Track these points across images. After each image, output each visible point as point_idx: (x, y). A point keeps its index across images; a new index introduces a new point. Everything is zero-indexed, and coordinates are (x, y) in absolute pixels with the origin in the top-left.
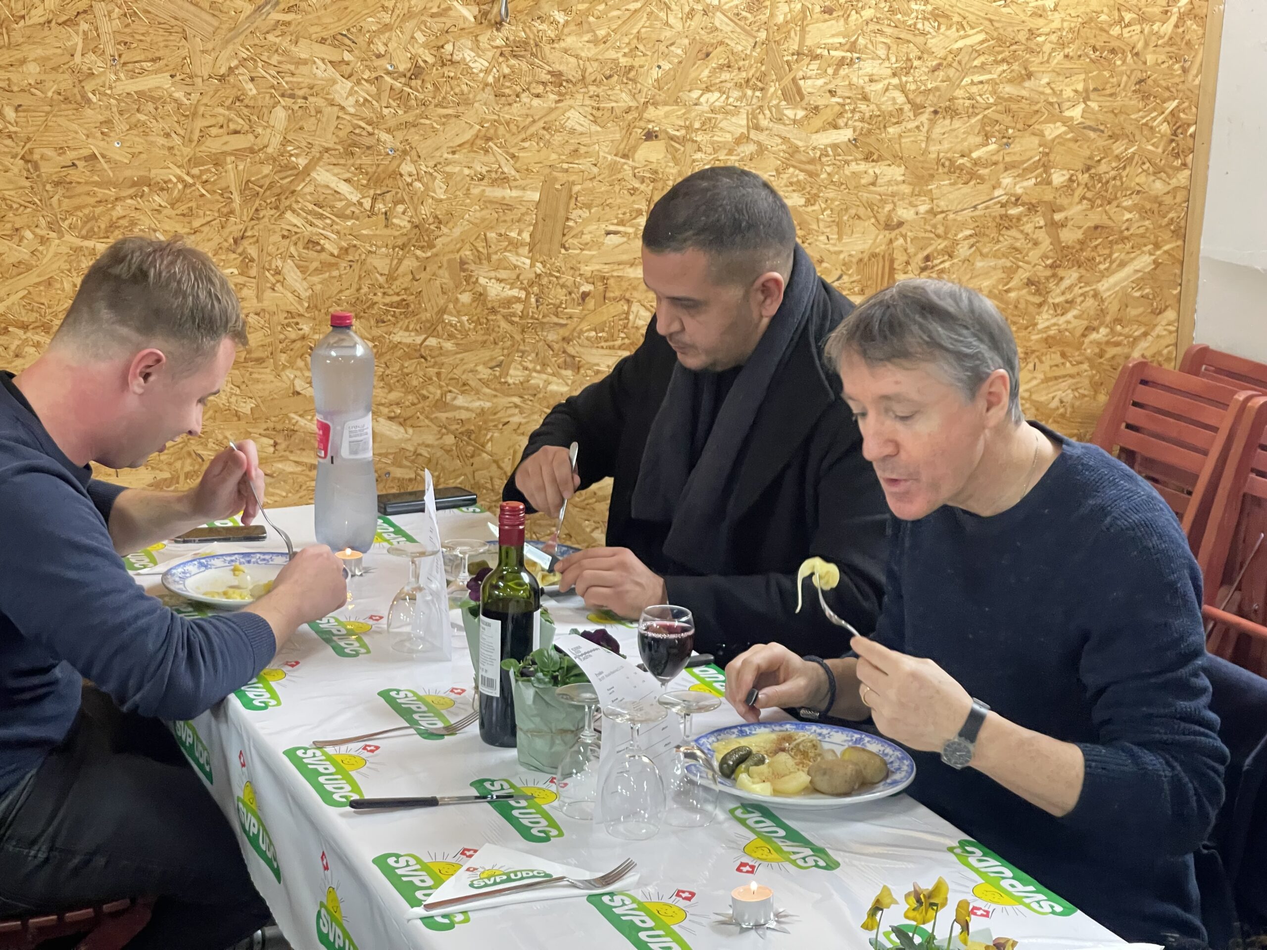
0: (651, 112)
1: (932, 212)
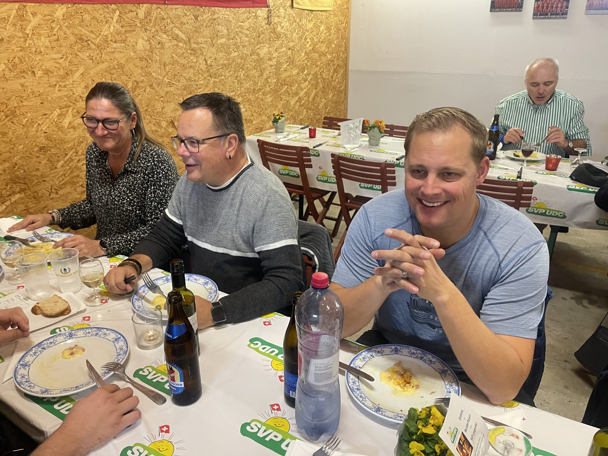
0: (289, 44)
1: (321, 63)
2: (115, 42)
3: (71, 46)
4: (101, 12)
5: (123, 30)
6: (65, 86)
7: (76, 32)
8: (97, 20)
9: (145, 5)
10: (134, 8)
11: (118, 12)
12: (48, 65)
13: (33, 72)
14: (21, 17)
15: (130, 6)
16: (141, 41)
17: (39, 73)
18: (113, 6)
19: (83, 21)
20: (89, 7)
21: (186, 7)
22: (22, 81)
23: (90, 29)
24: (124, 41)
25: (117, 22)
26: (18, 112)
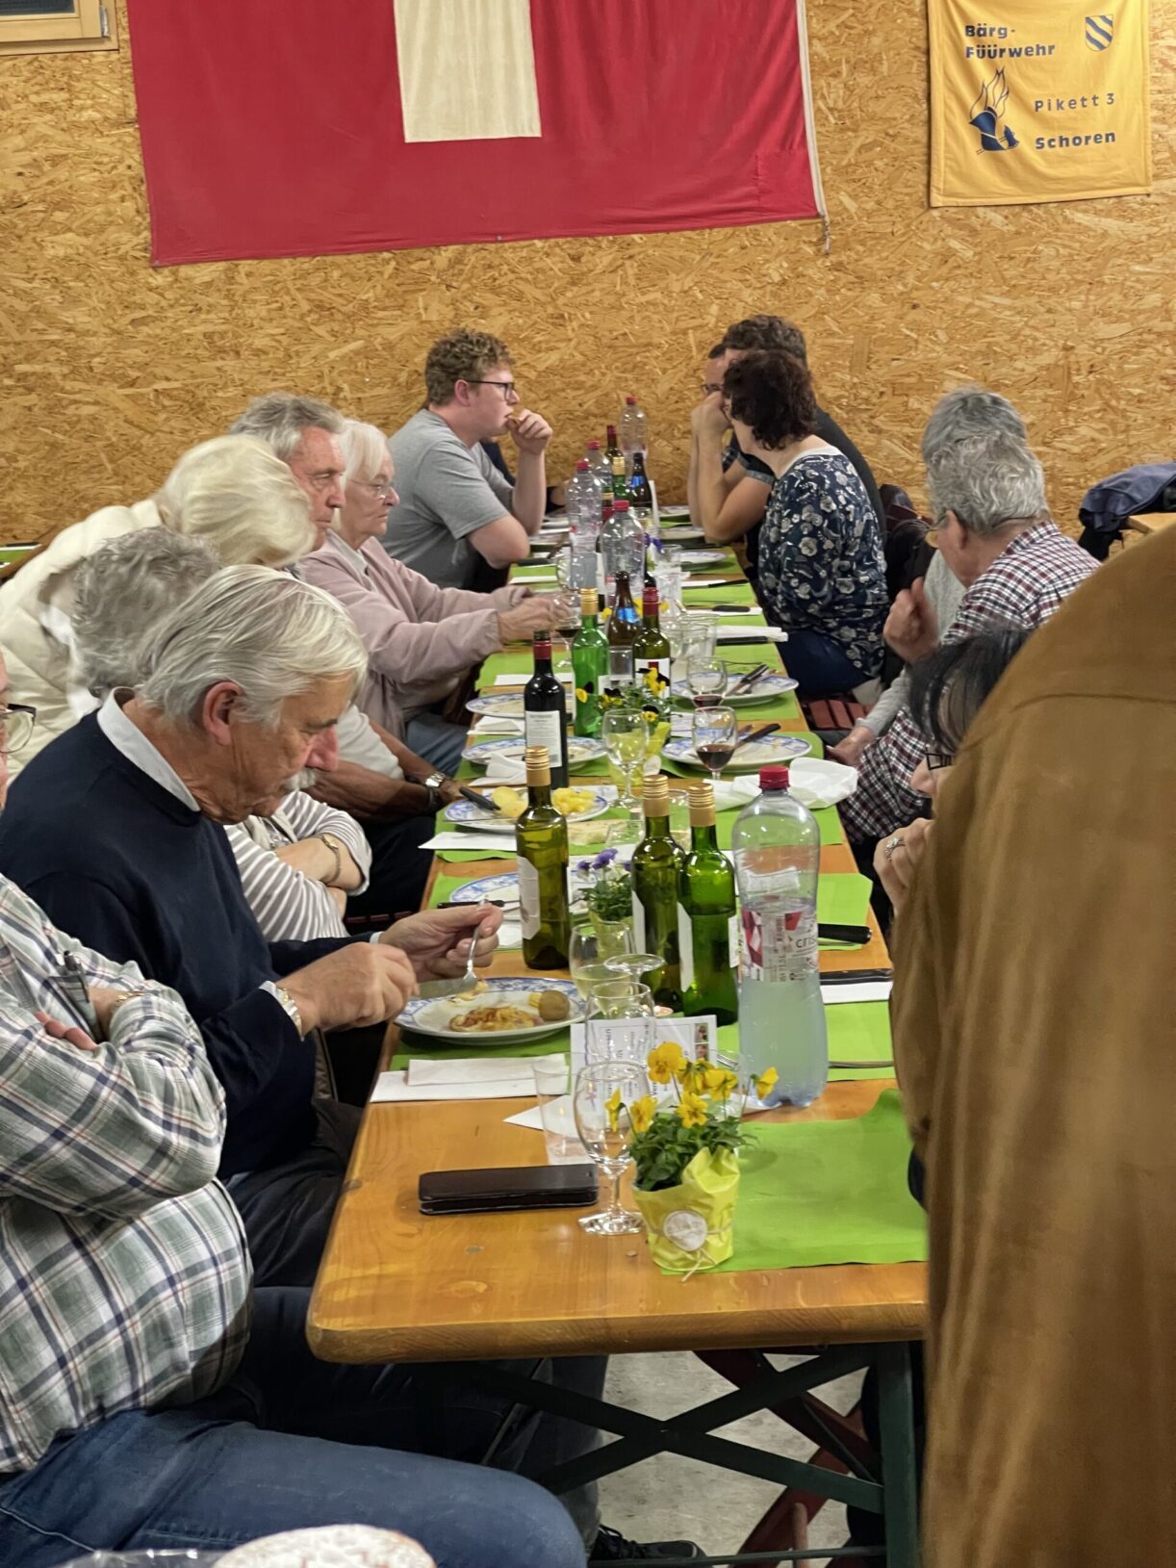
2: (384, 309)
3: (302, 317)
4: (360, 265)
5: (400, 289)
6: (284, 374)
7: (313, 296)
8: (353, 279)
9: (452, 248)
10: (427, 254)
11: (393, 264)
12: (258, 343)
13: (238, 353)
14: (231, 280)
15: (417, 252)
16: (435, 306)
17: (245, 354)
18: (386, 255)
19: (326, 281)
20: (341, 259)
21: (552, 241)
22: (219, 363)
23: (336, 291)
24: (400, 307)
25: (390, 277)
26: (208, 405)
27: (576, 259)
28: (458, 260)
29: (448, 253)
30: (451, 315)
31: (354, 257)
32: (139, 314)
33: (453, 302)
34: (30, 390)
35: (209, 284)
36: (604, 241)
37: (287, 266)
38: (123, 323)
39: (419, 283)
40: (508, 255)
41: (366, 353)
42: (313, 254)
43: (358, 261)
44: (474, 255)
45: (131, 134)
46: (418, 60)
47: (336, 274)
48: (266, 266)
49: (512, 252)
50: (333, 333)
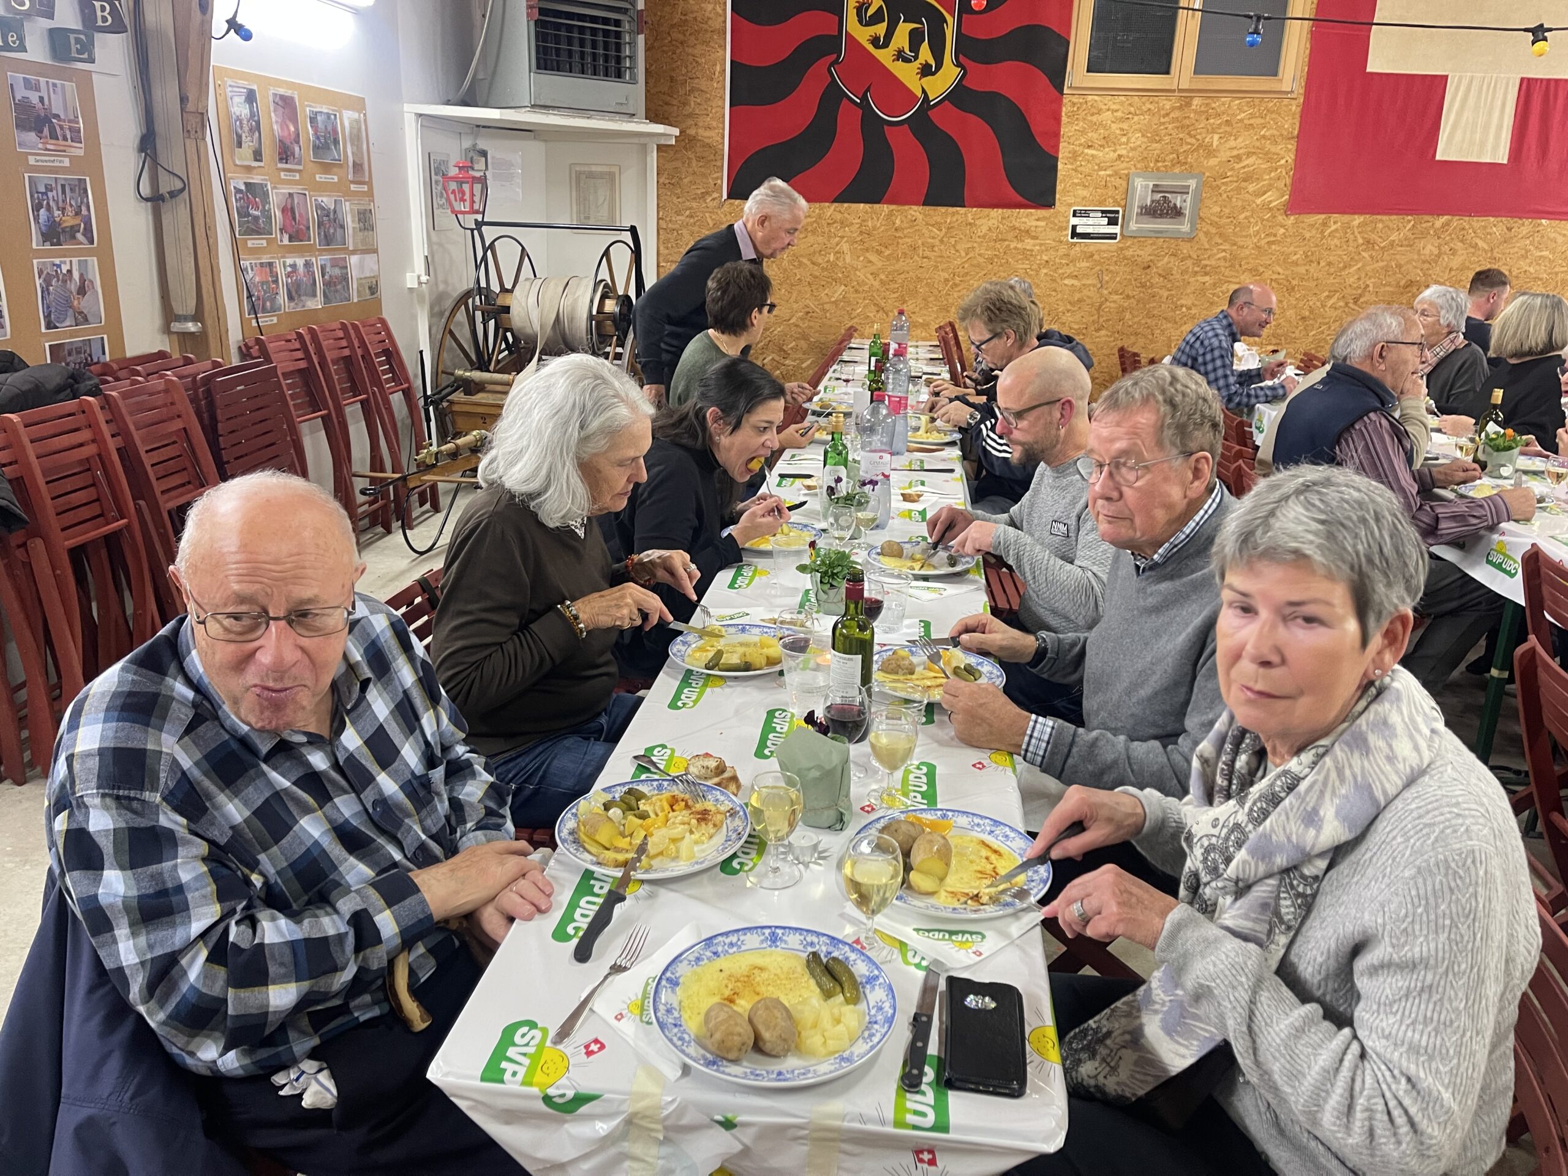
27: (1510, 229)
28: (1447, 224)
29: (1445, 219)
30: (1436, 252)
31: (1394, 217)
32: (1272, 239)
33: (1439, 247)
34: (1206, 274)
35: (1312, 226)
36: (1527, 222)
37: (1358, 220)
38: (1263, 242)
39: (1424, 235)
40: (1475, 224)
41: (1386, 269)
42: (1373, 213)
43: (1393, 220)
44: (1456, 221)
45: (1292, 146)
46: (1452, 117)
47: (1380, 225)
48: (1346, 218)
49: (1478, 222)
50: (1372, 257)
